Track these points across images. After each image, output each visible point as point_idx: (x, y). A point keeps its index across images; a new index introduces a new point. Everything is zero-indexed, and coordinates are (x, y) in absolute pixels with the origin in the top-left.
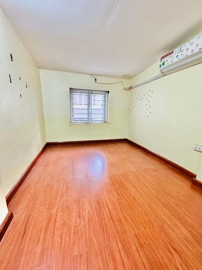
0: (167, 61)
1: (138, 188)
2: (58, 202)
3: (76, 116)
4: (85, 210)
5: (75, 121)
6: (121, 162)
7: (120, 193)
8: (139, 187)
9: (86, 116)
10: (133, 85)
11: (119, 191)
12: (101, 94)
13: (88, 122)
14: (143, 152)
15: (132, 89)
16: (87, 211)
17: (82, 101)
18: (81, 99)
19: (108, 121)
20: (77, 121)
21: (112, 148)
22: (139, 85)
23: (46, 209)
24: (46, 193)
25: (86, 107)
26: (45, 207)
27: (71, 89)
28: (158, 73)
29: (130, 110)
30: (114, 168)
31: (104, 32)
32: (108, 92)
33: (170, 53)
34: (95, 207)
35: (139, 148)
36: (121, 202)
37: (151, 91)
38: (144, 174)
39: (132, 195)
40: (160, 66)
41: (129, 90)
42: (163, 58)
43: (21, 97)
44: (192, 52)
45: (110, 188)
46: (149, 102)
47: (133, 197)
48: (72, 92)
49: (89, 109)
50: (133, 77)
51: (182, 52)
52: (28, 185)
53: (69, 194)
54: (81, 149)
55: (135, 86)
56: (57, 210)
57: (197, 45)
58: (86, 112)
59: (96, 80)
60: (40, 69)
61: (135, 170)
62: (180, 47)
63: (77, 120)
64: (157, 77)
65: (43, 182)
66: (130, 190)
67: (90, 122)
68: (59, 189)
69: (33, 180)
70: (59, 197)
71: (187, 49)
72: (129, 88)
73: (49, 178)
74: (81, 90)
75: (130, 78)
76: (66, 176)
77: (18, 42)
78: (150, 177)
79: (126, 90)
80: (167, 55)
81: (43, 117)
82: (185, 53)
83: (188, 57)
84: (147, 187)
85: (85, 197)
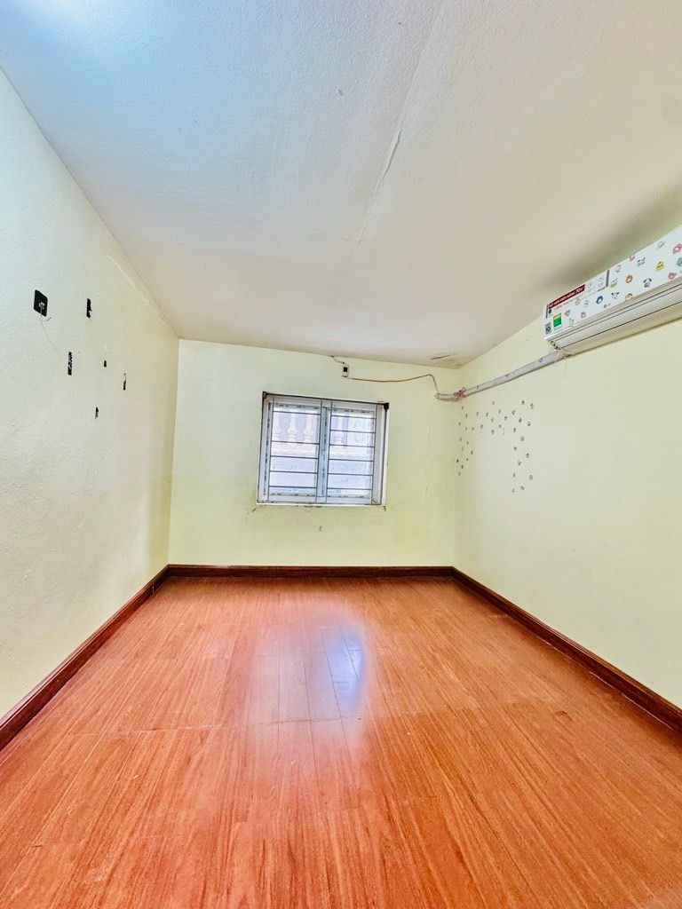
0: (567, 313)
1: (479, 798)
2: (130, 830)
3: (274, 479)
4: (228, 893)
5: (273, 494)
6: (421, 664)
7: (396, 817)
8: (488, 795)
9: (310, 481)
10: (470, 385)
11: (393, 804)
12: (363, 412)
13: (315, 500)
14: (510, 624)
15: (464, 396)
16: (237, 893)
17: (289, 431)
18: (301, 427)
19: (383, 502)
20: (279, 494)
21: (394, 600)
22: (487, 385)
23: (72, 859)
24: (99, 776)
25: (311, 451)
26: (69, 849)
27: (265, 395)
28: (545, 350)
29: (462, 467)
30: (390, 688)
31: (360, 242)
32: (386, 406)
33: (575, 291)
34: (277, 878)
35: (499, 610)
36: (395, 865)
37: (527, 404)
38: (513, 728)
39: (449, 833)
40: (547, 330)
41: (457, 400)
42: (554, 304)
43: (97, 416)
44: (646, 286)
45: (357, 783)
46: (523, 439)
47: (455, 844)
48: (270, 404)
49: (322, 458)
50: (465, 363)
51: (612, 286)
52: (44, 736)
53: (185, 794)
54: (279, 595)
55: (475, 390)
56: (111, 875)
57: (660, 266)
58: (311, 466)
59: (345, 370)
60: (181, 340)
61: (473, 704)
62: (606, 272)
63: (279, 492)
64: (544, 362)
65: (104, 727)
66: (443, 804)
67: (323, 500)
68: (153, 766)
69: (71, 714)
70: (141, 801)
71: (628, 278)
72: (455, 394)
73: (130, 709)
74: (300, 401)
75: (458, 365)
76: (195, 704)
77: (121, 271)
78: (536, 745)
79: (445, 402)
80: (566, 297)
81: (168, 480)
82: (624, 289)
83: (633, 301)
84: (520, 794)
85: (245, 818)
